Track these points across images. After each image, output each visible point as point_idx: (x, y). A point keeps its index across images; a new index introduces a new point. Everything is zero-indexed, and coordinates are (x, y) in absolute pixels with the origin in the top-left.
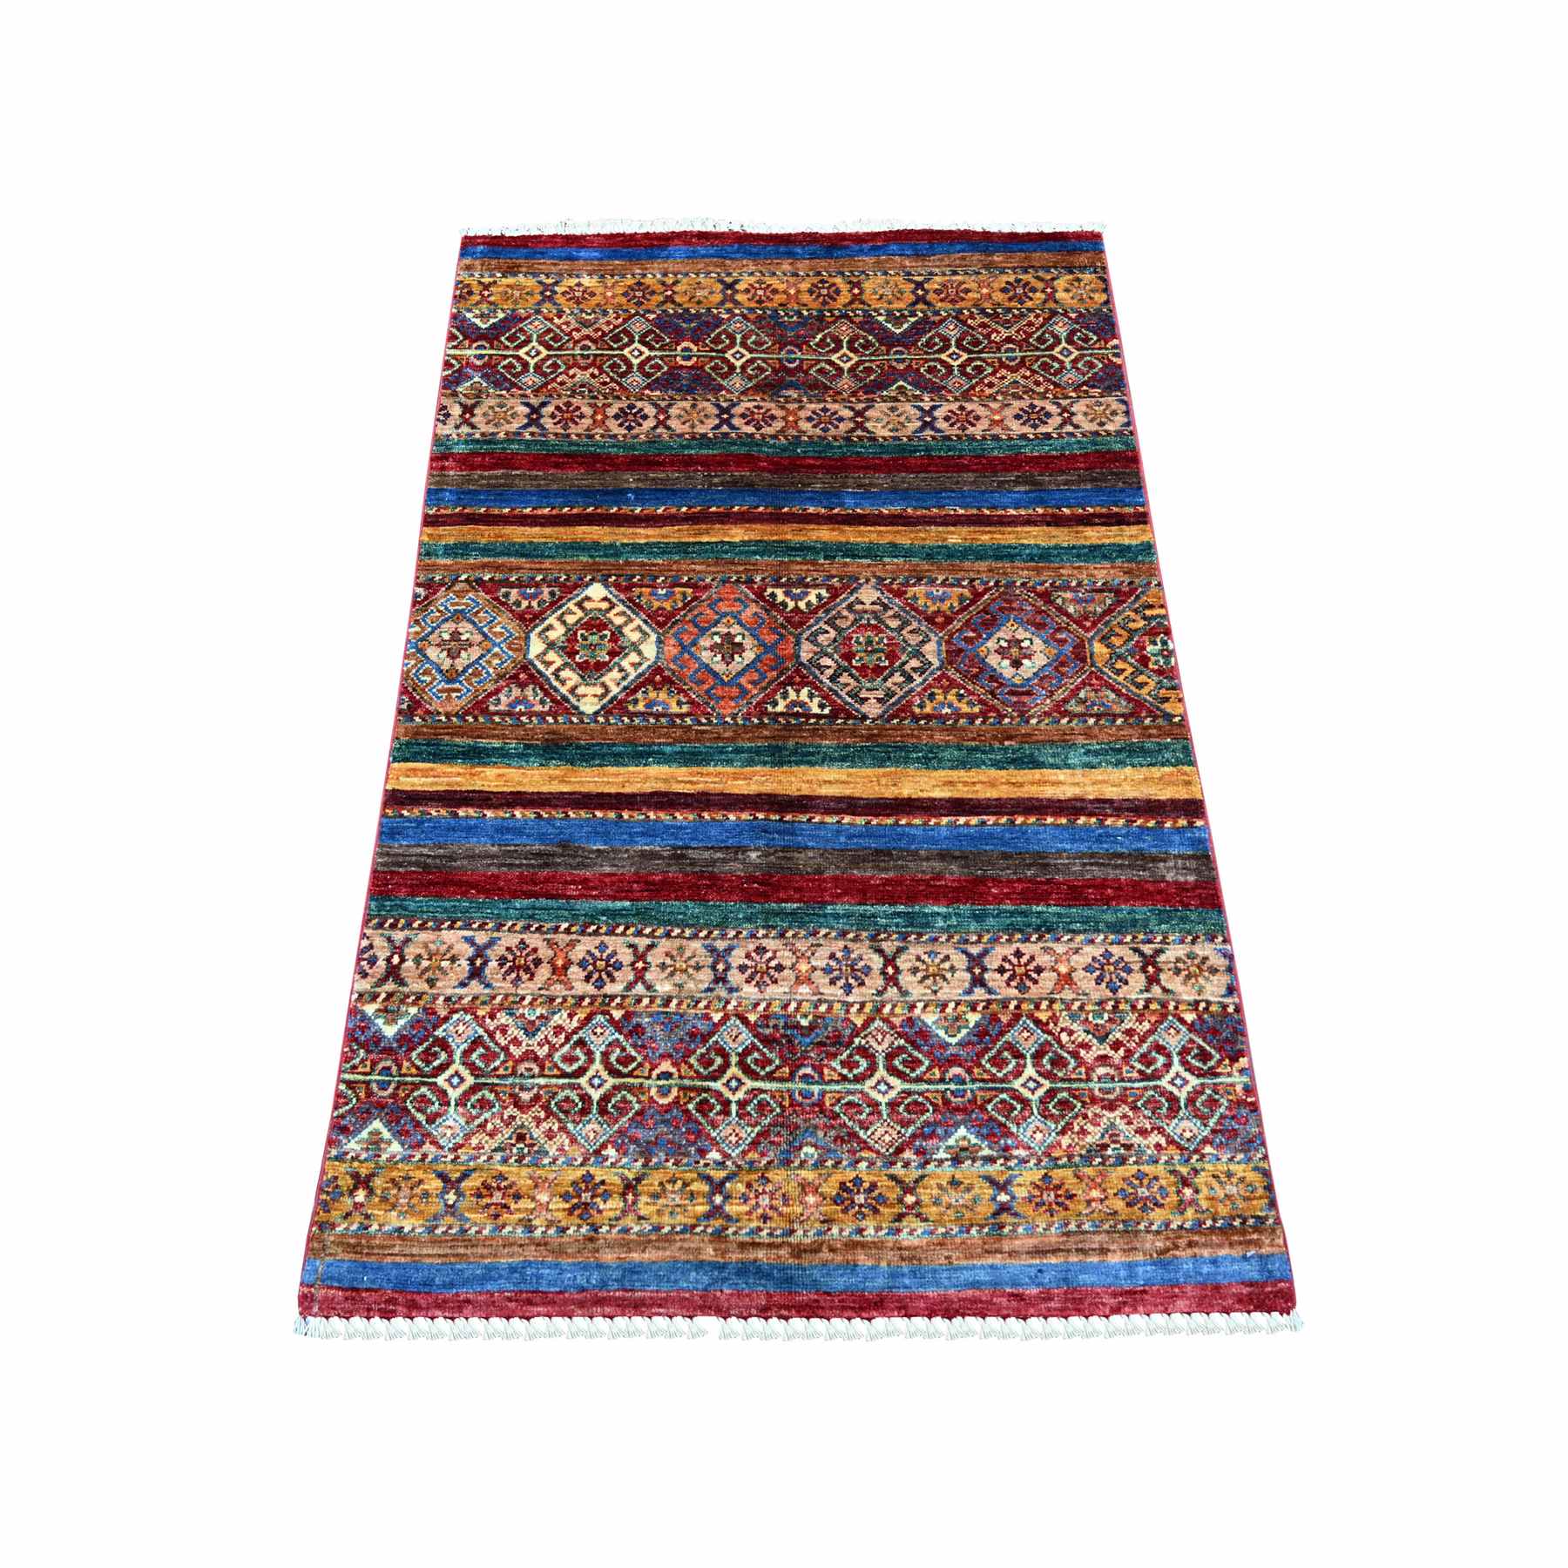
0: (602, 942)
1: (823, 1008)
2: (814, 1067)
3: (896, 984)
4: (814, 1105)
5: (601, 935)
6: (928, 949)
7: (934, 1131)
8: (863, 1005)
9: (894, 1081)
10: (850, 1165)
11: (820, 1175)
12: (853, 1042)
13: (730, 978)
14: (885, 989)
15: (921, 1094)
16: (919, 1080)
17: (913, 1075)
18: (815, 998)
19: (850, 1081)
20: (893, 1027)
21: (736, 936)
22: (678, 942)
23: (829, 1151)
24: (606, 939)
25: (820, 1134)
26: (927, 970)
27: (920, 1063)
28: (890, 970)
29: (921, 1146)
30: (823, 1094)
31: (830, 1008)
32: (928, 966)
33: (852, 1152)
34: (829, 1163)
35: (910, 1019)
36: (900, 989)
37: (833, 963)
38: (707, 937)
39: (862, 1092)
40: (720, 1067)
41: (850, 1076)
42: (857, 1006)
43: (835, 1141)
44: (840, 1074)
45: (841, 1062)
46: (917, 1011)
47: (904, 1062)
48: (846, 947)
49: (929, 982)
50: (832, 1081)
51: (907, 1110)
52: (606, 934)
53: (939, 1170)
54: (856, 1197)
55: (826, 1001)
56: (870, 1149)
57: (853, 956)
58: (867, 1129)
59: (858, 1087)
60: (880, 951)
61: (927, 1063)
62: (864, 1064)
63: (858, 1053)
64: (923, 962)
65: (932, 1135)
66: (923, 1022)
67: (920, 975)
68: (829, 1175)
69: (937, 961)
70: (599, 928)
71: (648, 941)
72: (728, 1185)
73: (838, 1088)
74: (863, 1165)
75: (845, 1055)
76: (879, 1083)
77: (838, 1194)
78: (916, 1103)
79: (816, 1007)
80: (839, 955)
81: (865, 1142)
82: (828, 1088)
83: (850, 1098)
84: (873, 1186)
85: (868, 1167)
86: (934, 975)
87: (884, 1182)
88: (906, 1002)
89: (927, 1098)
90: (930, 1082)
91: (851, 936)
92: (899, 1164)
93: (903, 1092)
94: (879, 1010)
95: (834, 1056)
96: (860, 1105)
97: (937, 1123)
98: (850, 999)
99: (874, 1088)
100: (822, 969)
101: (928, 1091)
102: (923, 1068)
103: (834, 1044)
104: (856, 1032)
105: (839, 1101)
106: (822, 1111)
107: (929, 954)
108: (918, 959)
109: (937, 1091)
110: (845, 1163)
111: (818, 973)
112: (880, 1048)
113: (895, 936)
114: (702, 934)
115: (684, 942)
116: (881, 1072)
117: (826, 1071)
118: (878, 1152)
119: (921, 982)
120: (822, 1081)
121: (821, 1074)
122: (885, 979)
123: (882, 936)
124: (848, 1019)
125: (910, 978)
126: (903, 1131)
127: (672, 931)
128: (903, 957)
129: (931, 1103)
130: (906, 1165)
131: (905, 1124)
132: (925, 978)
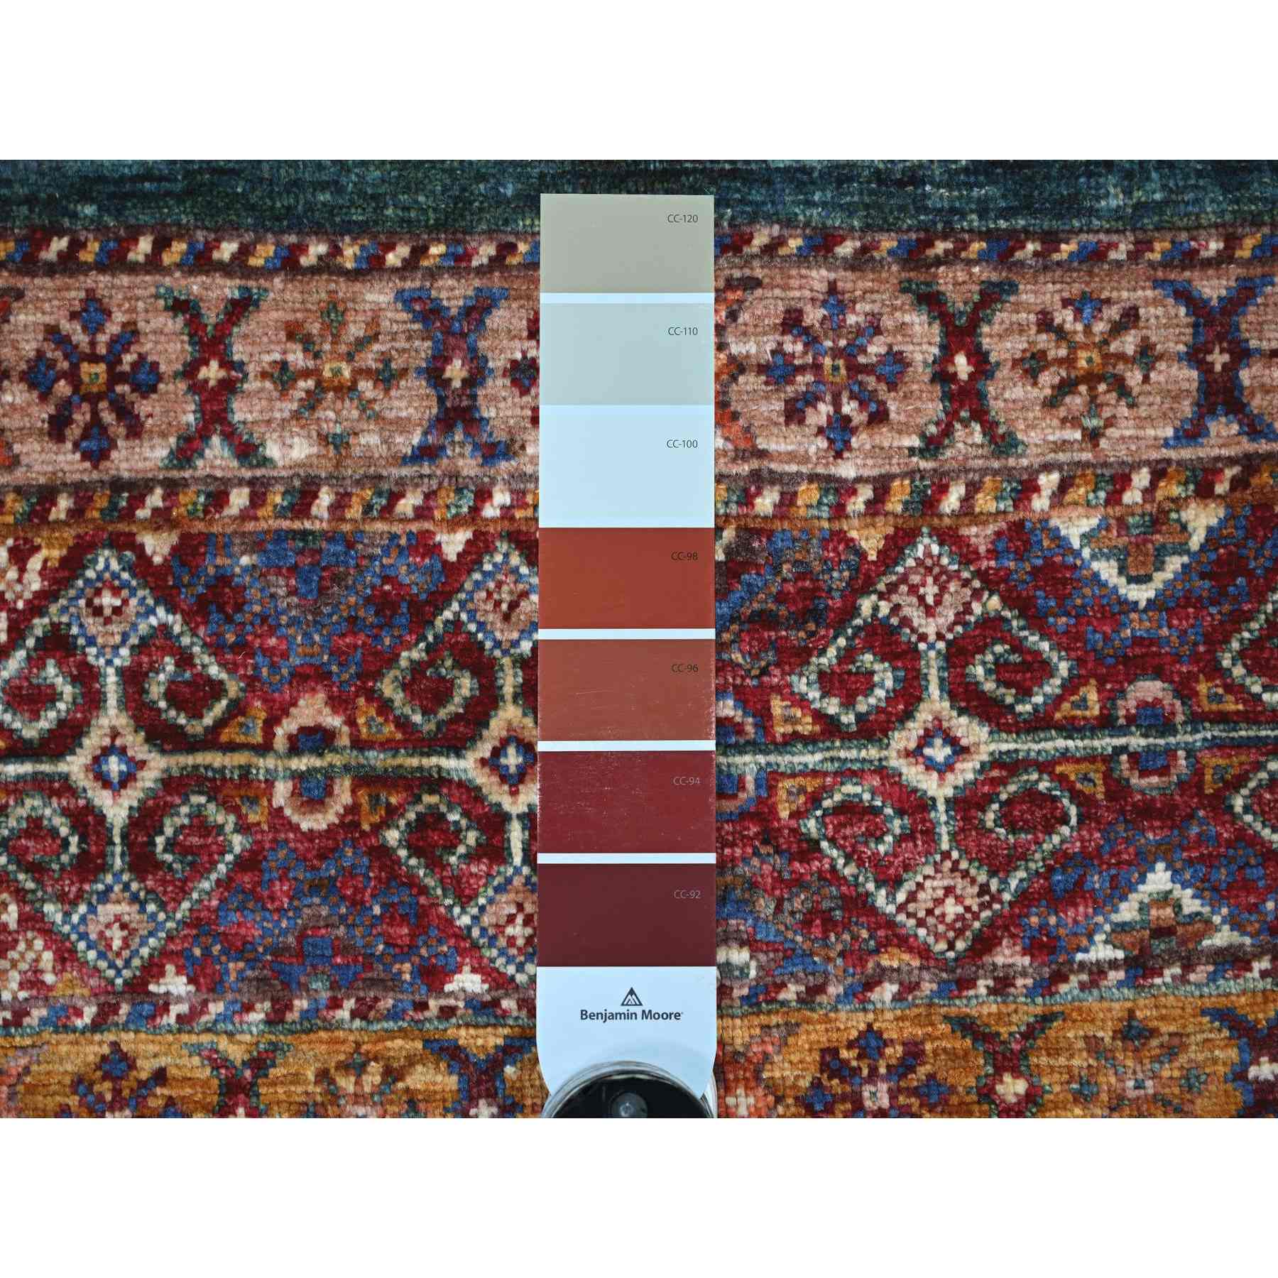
0: (91, 297)
1: (766, 502)
2: (742, 697)
3: (980, 414)
4: (744, 816)
5: (84, 269)
6: (1077, 288)
7: (1080, 882)
8: (882, 487)
9: (970, 730)
10: (850, 994)
11: (766, 1028)
12: (854, 611)
13: (488, 412)
14: (947, 432)
15: (1045, 767)
16: (1039, 724)
17: (1024, 708)
18: (745, 468)
19: (847, 737)
20: (967, 555)
21: (497, 262)
22: (320, 289)
23: (789, 954)
24: (102, 282)
25: (765, 906)
26: (1069, 362)
27: (1045, 669)
28: (962, 366)
29: (1043, 927)
30: (770, 779)
31: (788, 500)
32: (1074, 348)
33: (855, 956)
34: (791, 992)
35: (1018, 527)
36: (989, 427)
37: (794, 346)
38: (410, 265)
39: (881, 770)
40: (469, 703)
41: (848, 718)
42: (866, 493)
43: (806, 924)
44: (819, 716)
45: (822, 675)
46: (1040, 503)
47: (1000, 670)
48: (832, 288)
49: (1076, 402)
50: (796, 736)
51: (1007, 819)
52: (100, 267)
53: (1091, 999)
54: (867, 1091)
55: (775, 479)
56: (904, 942)
57: (852, 319)
58: (895, 883)
59: (873, 753)
60: (931, 301)
61: (1063, 668)
62: (886, 678)
63: (869, 647)
64: (1061, 333)
65: (1075, 894)
66: (1056, 536)
67: (1048, 379)
68: (791, 1029)
69: (1100, 327)
70: (77, 245)
71: (229, 288)
72: (509, 1070)
73: (812, 759)
74: (889, 990)
75: (832, 652)
76: (926, 739)
77: (816, 1084)
78: (1031, 794)
79: (747, 499)
80: (813, 316)
81: (890, 924)
82: (783, 761)
83: (850, 789)
84: (914, 1053)
85: (898, 998)
86: (1091, 378)
87: (942, 1038)
88: (1008, 473)
89: (1062, 779)
90: (1070, 728)
91: (846, 249)
92: (983, 985)
93: (997, 762)
94: (927, 503)
95: (798, 657)
96: (875, 811)
97: (1088, 858)
98: (847, 470)
99: (914, 754)
100: (762, 369)
101: (1065, 756)
102: (1052, 687)
103: (799, 621)
104: (863, 582)
105: (815, 800)
106: (769, 836)
107: (1076, 304)
108: (1045, 323)
109: (1091, 758)
110: (834, 990)
111: (750, 382)
112: (930, 629)
113: (976, 246)
114: (392, 259)
115: (343, 288)
116: (935, 703)
117: (778, 706)
118: (924, 953)
119: (1051, 404)
120: (767, 742)
121: (764, 717)
122: (947, 396)
123: (941, 247)
124: (840, 536)
125: (1018, 392)
126: (994, 885)
127: (302, 248)
128: (1002, 317)
129: (1076, 796)
130: (1002, 985)
131: (1000, 864)
132: (1065, 388)
